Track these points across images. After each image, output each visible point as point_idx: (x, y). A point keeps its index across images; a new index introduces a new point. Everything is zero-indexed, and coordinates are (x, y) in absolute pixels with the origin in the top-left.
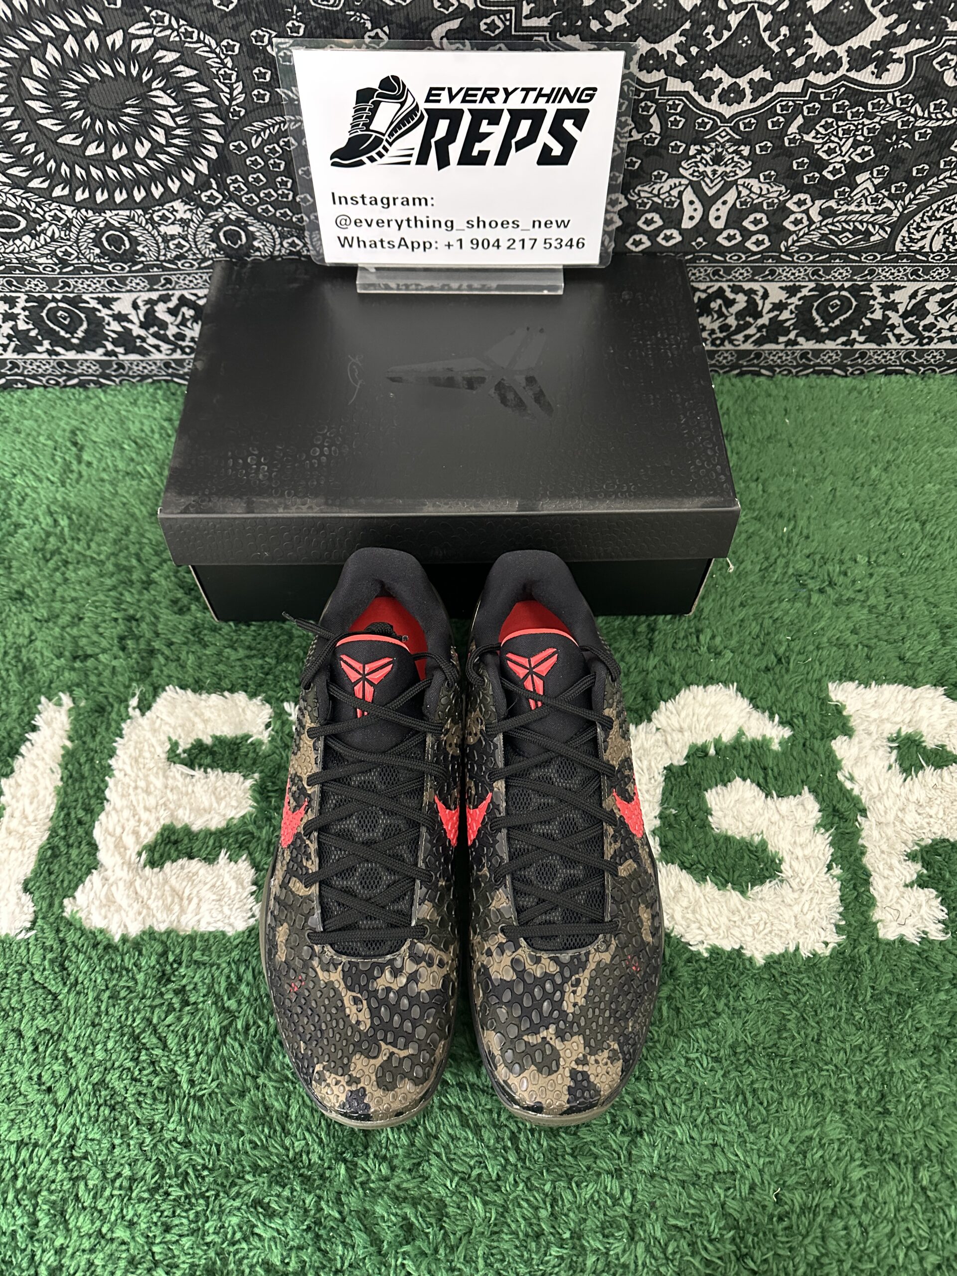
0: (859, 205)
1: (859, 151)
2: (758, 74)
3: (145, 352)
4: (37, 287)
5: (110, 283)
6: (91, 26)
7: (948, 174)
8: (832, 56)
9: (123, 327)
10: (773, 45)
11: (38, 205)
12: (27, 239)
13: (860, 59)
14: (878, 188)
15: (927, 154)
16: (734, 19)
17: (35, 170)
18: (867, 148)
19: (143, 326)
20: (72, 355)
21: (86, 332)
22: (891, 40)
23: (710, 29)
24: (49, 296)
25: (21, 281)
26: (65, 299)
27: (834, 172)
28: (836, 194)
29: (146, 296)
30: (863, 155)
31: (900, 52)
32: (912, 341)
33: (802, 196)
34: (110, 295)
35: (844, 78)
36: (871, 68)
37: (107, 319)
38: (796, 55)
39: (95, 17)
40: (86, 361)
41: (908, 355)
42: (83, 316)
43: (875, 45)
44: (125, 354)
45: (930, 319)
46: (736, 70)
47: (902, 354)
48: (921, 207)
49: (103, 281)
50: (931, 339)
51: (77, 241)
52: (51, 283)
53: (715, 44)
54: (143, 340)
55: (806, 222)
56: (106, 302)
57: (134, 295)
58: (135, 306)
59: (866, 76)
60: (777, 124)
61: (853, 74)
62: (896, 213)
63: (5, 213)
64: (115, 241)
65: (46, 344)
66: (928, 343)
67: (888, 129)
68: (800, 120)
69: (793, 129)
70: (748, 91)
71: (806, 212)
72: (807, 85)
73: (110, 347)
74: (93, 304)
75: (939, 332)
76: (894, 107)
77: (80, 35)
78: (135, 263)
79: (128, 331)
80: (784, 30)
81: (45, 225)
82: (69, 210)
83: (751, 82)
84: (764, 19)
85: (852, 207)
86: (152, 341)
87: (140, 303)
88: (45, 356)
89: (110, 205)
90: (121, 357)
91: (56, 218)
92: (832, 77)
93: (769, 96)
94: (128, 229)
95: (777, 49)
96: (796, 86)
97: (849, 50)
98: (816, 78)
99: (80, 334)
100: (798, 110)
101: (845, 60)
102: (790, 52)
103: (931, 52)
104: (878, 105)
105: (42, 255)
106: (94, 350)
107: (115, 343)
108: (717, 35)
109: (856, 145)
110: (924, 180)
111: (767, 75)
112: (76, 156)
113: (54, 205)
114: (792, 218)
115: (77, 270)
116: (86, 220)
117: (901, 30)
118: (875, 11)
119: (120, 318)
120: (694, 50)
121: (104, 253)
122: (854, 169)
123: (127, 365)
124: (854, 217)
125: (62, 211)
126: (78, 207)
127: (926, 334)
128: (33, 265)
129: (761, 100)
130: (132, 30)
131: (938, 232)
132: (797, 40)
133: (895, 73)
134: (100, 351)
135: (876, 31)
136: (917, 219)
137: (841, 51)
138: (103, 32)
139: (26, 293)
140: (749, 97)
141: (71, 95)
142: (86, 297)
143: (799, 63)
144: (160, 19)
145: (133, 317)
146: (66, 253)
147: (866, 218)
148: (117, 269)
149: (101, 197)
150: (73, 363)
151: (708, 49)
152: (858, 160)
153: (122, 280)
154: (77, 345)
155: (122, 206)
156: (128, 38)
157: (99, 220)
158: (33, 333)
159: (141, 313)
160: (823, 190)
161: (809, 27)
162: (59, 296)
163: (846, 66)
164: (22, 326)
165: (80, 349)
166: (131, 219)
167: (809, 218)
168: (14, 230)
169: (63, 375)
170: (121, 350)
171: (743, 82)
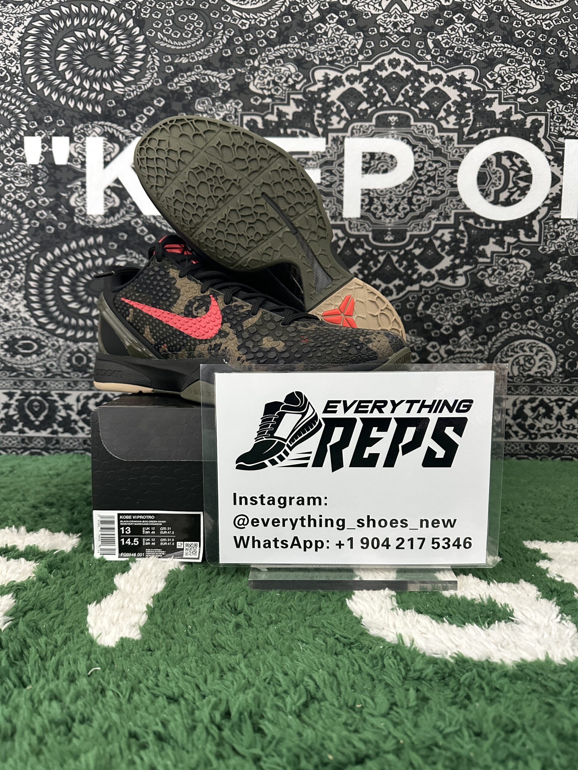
0: (465, 348)
1: (456, 318)
2: (397, 282)
3: (74, 432)
4: (29, 386)
5: (69, 385)
6: (101, 255)
7: (505, 331)
8: (429, 273)
9: (68, 414)
10: (401, 269)
11: (47, 338)
12: (34, 356)
13: (443, 274)
14: (472, 338)
15: (491, 320)
16: (382, 258)
17: (52, 319)
18: (459, 317)
19: (79, 413)
20: (31, 433)
21: (46, 417)
22: (454, 267)
23: (371, 263)
24: (33, 392)
25: (22, 382)
26: (42, 395)
27: (447, 330)
28: (451, 341)
29: (86, 393)
30: (459, 321)
31: (460, 271)
32: (525, 436)
33: (434, 343)
34: (66, 392)
35: (437, 283)
36: (449, 278)
37: (61, 407)
38: (413, 273)
39: (103, 252)
40: (39, 437)
41: (527, 446)
42: (47, 405)
43: (448, 268)
44: (63, 433)
45: (529, 422)
46: (387, 280)
47: (523, 446)
48: (499, 349)
49: (66, 383)
50: (536, 435)
51: (59, 359)
52: (37, 383)
53: (375, 269)
54: (76, 422)
55: (439, 358)
56: (62, 396)
57: (79, 393)
58: (78, 400)
59: (448, 282)
60: (411, 305)
61: (441, 281)
62: (486, 353)
63: (29, 342)
64: (79, 359)
65: (20, 425)
66: (536, 438)
67: (467, 308)
68: (422, 304)
69: (420, 307)
70: (394, 290)
71: (438, 352)
72: (421, 287)
73: (55, 427)
74: (56, 397)
75: (539, 429)
76: (466, 297)
77: (94, 258)
78: (86, 373)
79: (69, 416)
80: (405, 263)
81: (46, 349)
82: (61, 341)
83: (395, 286)
84: (395, 258)
85: (462, 349)
86: (81, 424)
87: (81, 398)
88: (16, 434)
89: (83, 339)
90: (60, 435)
91: (53, 345)
92: (432, 283)
93: (404, 292)
94: (88, 353)
95: (403, 271)
96: (416, 287)
97: (437, 271)
98: (424, 283)
99: (41, 418)
100: (419, 299)
101: (436, 275)
102: (410, 272)
103: (475, 271)
104: (457, 296)
105: (39, 366)
106: (45, 430)
107: (59, 425)
108: (375, 265)
109: (453, 316)
110: (495, 334)
111: (401, 283)
112: (75, 314)
113: (55, 338)
114: (431, 355)
115: (54, 376)
116: (68, 347)
117: (457, 261)
118: (443, 254)
119: (68, 407)
120: (366, 272)
121: (72, 366)
122: (456, 329)
123: (61, 441)
124: (465, 355)
125: (58, 341)
126: (66, 339)
127: (532, 431)
128: (32, 372)
129: (401, 294)
130: (118, 258)
131: (513, 364)
132: (411, 266)
133: (461, 281)
134: (49, 430)
135: (446, 262)
136: (499, 355)
137: (433, 271)
138: (104, 258)
139: (22, 390)
140: (395, 293)
141: (82, 284)
142: (53, 393)
143: (415, 277)
144: (131, 254)
145: (75, 408)
146: (52, 365)
147: (471, 355)
148: (75, 376)
149: (80, 335)
150: (31, 439)
151: (372, 271)
152: (457, 323)
153: (76, 383)
154: (37, 426)
155: (89, 340)
156: (116, 260)
157: (74, 347)
158: (15, 418)
159: (80, 404)
160: (443, 340)
161: (416, 261)
162: (38, 392)
163: (437, 278)
164: (12, 412)
165: (38, 429)
166: (91, 347)
167: (441, 356)
168: (30, 351)
169: (22, 448)
170: (61, 430)
171: (391, 286)
